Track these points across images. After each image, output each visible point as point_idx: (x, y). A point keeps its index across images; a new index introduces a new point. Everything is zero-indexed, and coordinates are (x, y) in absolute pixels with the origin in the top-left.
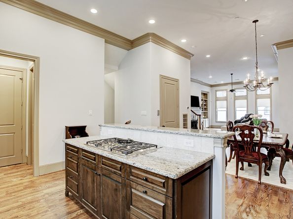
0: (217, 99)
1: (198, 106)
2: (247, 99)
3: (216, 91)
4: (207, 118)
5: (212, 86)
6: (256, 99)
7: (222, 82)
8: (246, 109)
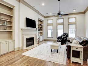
0: (48, 25)
1: (35, 27)
2: (63, 25)
3: (48, 20)
4: (42, 35)
5: (45, 17)
6: (68, 25)
7: (51, 14)
8: (62, 30)
